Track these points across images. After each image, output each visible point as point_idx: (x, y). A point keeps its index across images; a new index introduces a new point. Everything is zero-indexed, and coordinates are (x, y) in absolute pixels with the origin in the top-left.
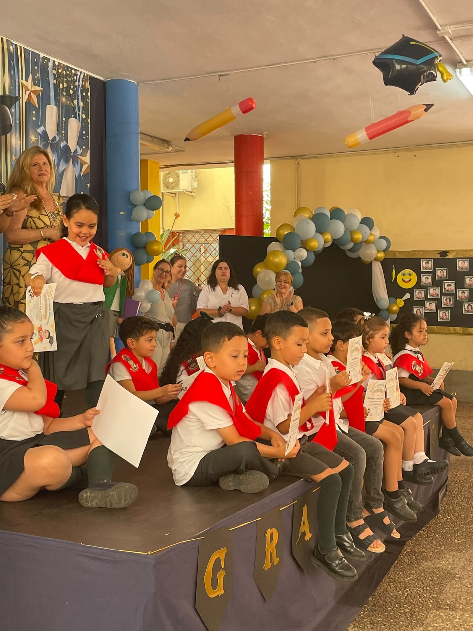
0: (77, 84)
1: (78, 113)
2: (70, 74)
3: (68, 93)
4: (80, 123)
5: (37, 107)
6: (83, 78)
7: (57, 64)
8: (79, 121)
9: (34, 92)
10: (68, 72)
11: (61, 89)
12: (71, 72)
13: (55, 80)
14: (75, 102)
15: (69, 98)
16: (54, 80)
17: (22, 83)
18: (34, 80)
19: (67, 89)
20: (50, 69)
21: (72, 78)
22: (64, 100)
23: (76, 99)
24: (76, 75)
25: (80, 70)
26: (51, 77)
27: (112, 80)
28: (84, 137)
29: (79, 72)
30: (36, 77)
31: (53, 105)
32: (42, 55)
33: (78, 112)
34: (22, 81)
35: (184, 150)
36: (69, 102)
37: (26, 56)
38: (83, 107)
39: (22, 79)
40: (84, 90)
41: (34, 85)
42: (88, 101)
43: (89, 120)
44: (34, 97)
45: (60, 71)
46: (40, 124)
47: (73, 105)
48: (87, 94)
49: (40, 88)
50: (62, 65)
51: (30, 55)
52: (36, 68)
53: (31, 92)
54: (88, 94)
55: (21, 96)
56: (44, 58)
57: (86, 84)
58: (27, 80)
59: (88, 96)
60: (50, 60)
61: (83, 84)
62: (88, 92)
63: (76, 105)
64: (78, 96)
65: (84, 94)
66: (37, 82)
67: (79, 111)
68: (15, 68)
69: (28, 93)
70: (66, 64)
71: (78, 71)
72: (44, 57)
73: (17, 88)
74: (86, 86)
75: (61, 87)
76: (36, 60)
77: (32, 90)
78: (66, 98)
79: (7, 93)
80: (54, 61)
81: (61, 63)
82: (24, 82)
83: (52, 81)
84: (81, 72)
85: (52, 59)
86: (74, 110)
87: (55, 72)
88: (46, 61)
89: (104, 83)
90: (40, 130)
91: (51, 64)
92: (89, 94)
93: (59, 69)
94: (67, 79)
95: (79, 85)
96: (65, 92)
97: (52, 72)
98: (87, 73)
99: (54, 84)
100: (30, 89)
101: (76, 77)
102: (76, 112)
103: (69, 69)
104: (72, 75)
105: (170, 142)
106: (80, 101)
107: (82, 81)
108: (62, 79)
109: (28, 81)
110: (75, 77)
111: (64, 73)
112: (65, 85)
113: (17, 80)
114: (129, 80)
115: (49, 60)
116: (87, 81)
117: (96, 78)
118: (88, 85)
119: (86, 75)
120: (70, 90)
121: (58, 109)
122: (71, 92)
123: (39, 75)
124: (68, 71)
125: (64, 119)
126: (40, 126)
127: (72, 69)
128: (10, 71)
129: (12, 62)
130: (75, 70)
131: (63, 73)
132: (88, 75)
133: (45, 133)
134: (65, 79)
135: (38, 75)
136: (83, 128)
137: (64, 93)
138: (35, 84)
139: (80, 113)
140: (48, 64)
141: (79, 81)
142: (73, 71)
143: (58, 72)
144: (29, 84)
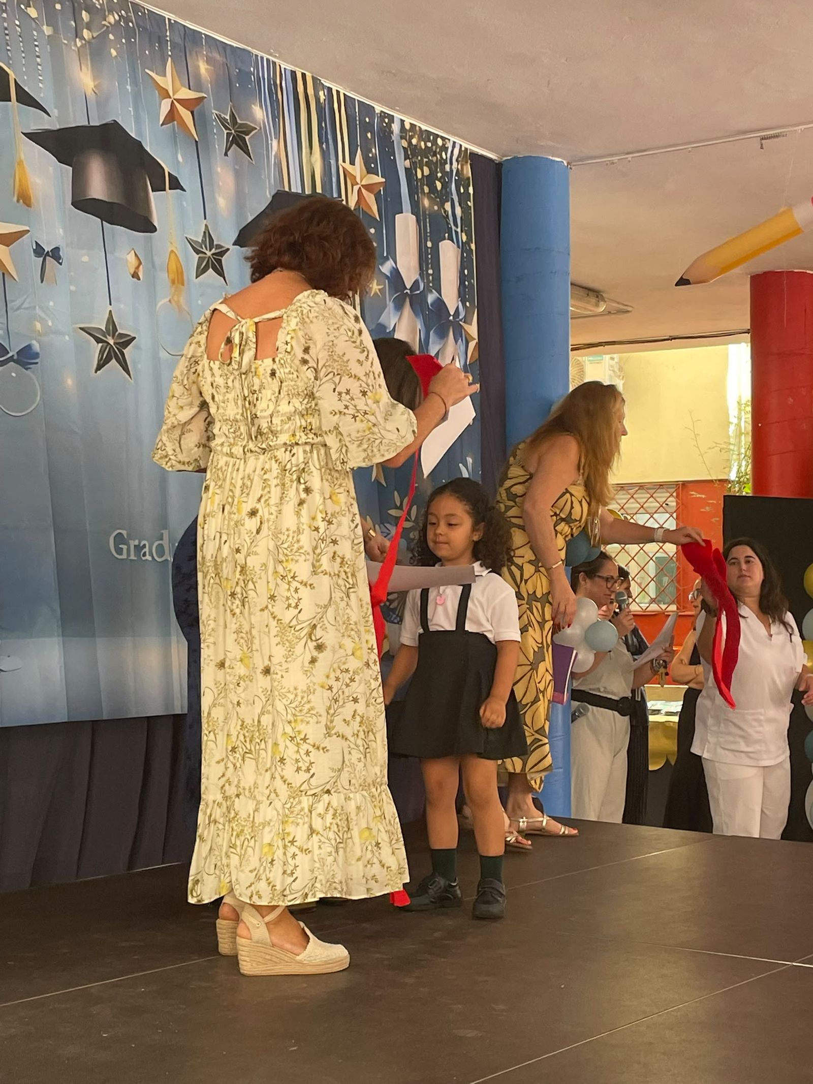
0: (447, 167)
1: (455, 231)
2: (434, 148)
3: (433, 189)
4: (460, 250)
5: (378, 218)
6: (459, 156)
7: (407, 126)
8: (458, 247)
9: (368, 187)
10: (429, 144)
11: (420, 179)
12: (435, 143)
13: (408, 161)
14: (448, 206)
15: (436, 197)
16: (405, 160)
17: (344, 169)
18: (367, 161)
19: (430, 180)
20: (394, 137)
21: (438, 156)
22: (426, 202)
23: (448, 201)
24: (446, 149)
25: (452, 139)
26: (400, 157)
27: (515, 158)
28: (467, 283)
29: (452, 143)
30: (370, 155)
31: (407, 212)
32: (378, 108)
33: (454, 228)
34: (343, 164)
35: (629, 309)
36: (436, 208)
37: (349, 113)
38: (461, 218)
39: (344, 161)
40: (462, 181)
41: (368, 172)
42: (470, 204)
43: (473, 246)
44: (370, 198)
45: (414, 141)
46: (385, 255)
47: (445, 212)
48: (466, 190)
49: (381, 179)
50: (417, 128)
51: (357, 110)
52: (369, 135)
53: (362, 189)
54: (468, 190)
55: (344, 197)
56: (383, 115)
57: (465, 168)
58: (352, 163)
59: (470, 194)
60: (395, 119)
61: (458, 169)
62: (469, 186)
63: (450, 213)
64: (452, 195)
65: (462, 191)
66: (373, 165)
67: (456, 225)
68: (330, 137)
69: (356, 188)
70: (424, 127)
71: (449, 140)
72: (382, 112)
73: (334, 180)
74: (465, 172)
75: (419, 176)
76: (367, 120)
77: (364, 183)
78: (429, 198)
79: (319, 190)
80: (401, 120)
81: (415, 126)
82: (347, 165)
83: (402, 164)
84: (454, 143)
85: (398, 116)
86: (448, 224)
87: (405, 144)
88: (387, 120)
89: (498, 167)
90: (386, 268)
91: (396, 127)
92: (471, 190)
93: (411, 137)
94: (428, 158)
95: (451, 170)
96: (427, 185)
97: (399, 143)
98: (465, 145)
99: (406, 169)
100: (359, 182)
101: (446, 154)
102: (451, 228)
103: (432, 138)
104: (438, 150)
105: (603, 292)
106: (457, 204)
107: (457, 160)
108: (419, 158)
109: (354, 164)
110: (444, 154)
111: (422, 143)
112: (426, 171)
113: (333, 162)
114: (551, 158)
115: (391, 118)
116: (467, 162)
117: (482, 156)
118: (468, 172)
119: (463, 149)
120: (437, 182)
121: (418, 221)
122: (439, 185)
123: (375, 151)
124: (429, 141)
125: (429, 244)
126: (387, 259)
127: (438, 136)
128: (321, 143)
129: (323, 125)
130: (443, 138)
131: (421, 147)
132: (466, 149)
133: (396, 272)
134: (425, 160)
135: (373, 150)
136: (464, 263)
137: (426, 189)
138: (370, 171)
139: (459, 230)
140: (391, 126)
141: (451, 164)
142: (440, 142)
143: (410, 143)
144: (357, 170)
